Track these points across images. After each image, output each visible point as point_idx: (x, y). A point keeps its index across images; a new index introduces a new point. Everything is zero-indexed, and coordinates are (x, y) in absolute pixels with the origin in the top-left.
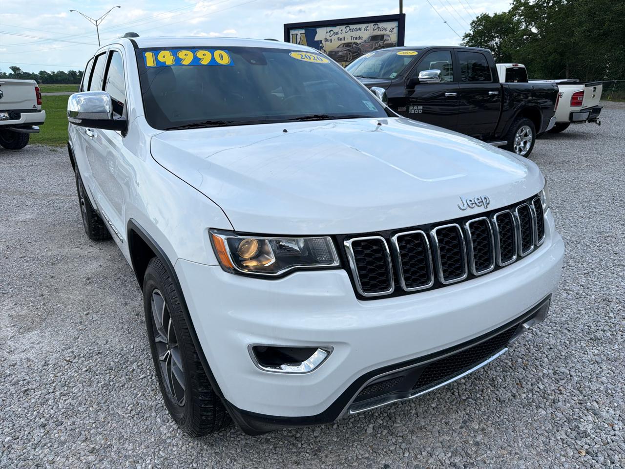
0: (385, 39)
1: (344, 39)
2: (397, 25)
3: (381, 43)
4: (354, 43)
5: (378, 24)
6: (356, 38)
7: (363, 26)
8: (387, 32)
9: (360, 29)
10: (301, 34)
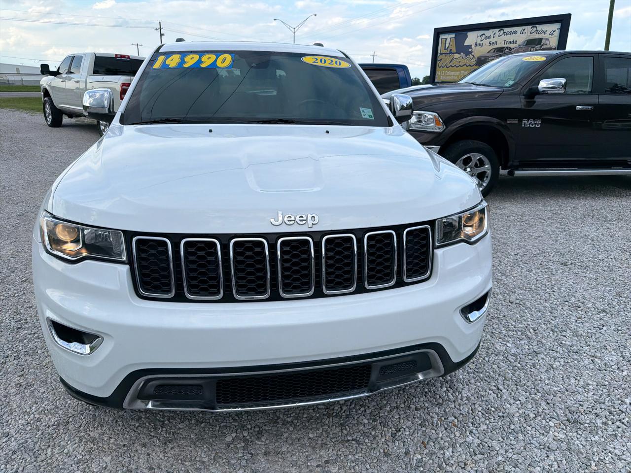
0: (542, 43)
1: (496, 43)
2: (559, 28)
3: (538, 46)
4: (507, 48)
5: (537, 26)
6: (510, 43)
7: (519, 29)
8: (547, 36)
9: (515, 32)
10: (450, 38)
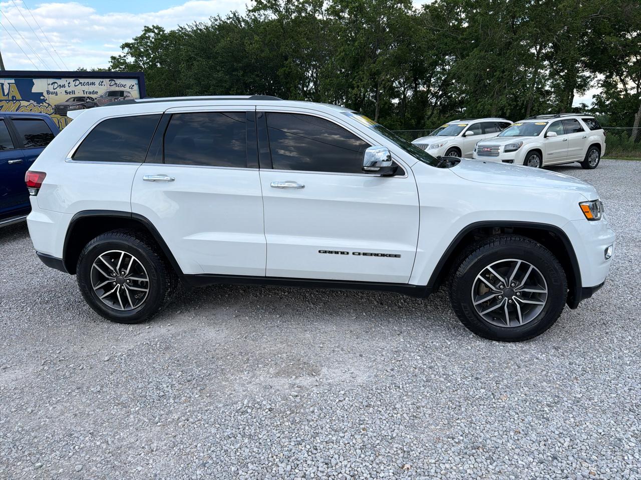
0: (125, 95)
1: (73, 92)
2: (137, 83)
3: (121, 98)
4: (88, 97)
5: (115, 80)
6: (90, 93)
7: (97, 81)
8: (127, 89)
9: (93, 84)
